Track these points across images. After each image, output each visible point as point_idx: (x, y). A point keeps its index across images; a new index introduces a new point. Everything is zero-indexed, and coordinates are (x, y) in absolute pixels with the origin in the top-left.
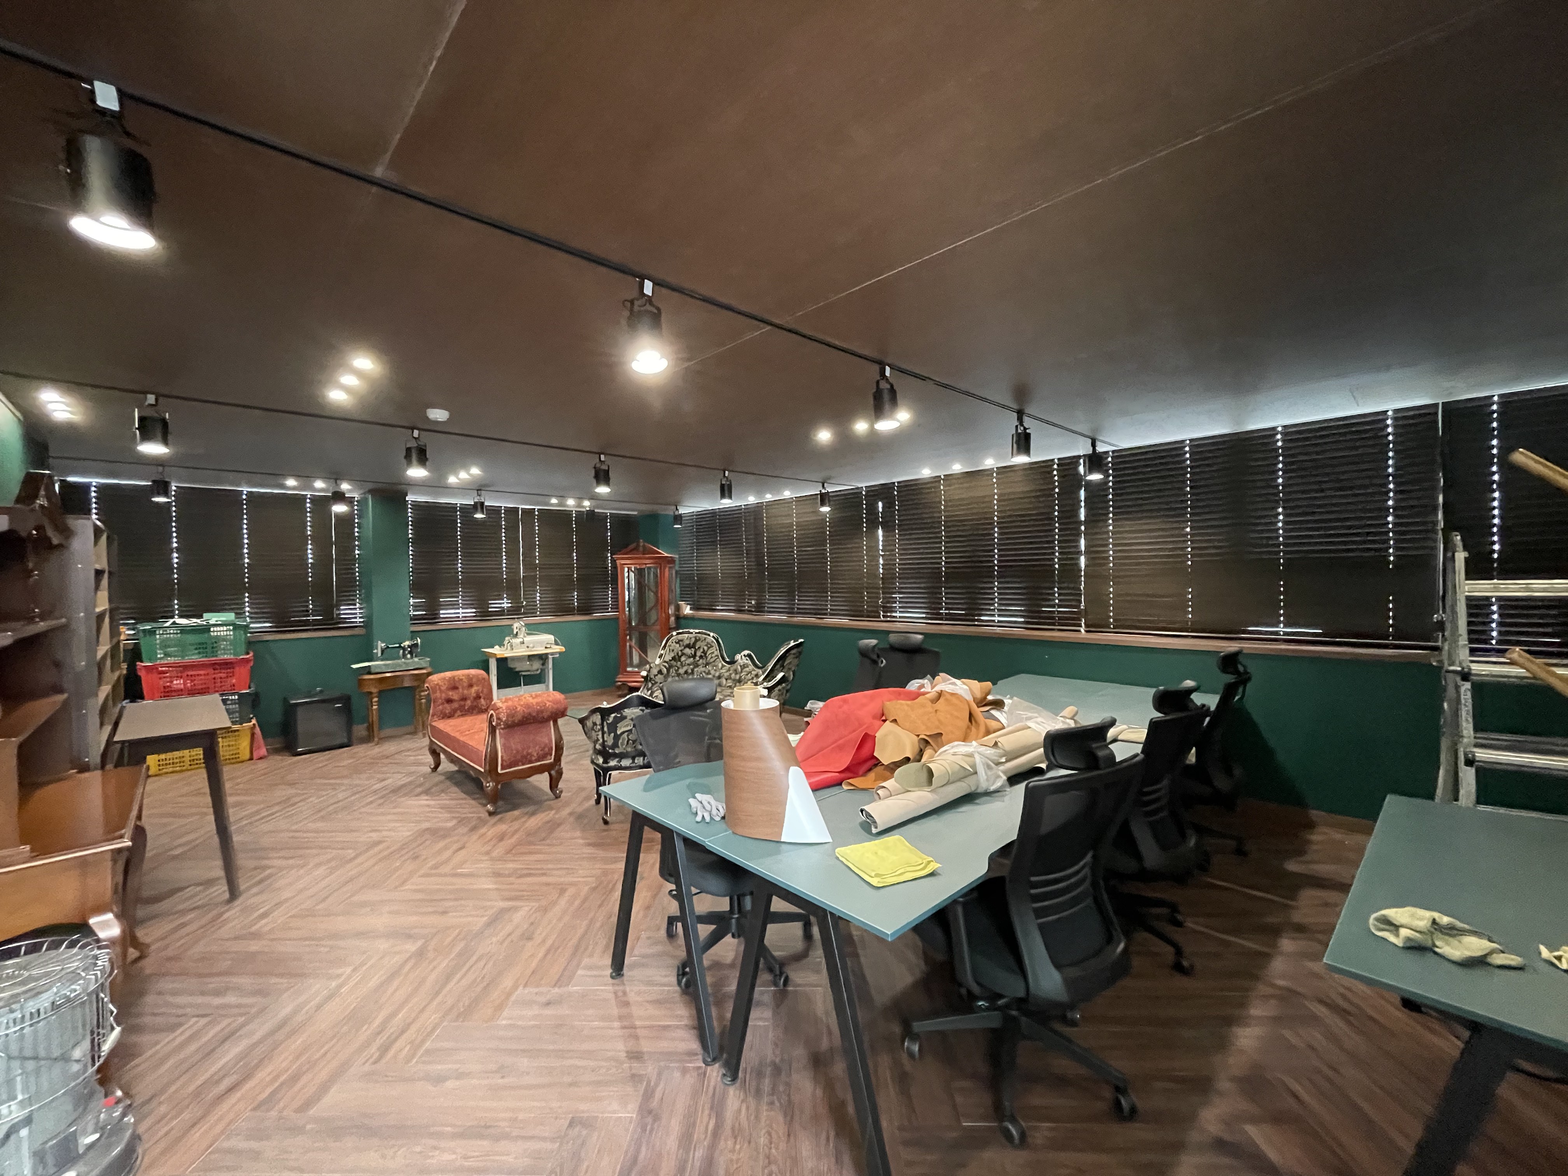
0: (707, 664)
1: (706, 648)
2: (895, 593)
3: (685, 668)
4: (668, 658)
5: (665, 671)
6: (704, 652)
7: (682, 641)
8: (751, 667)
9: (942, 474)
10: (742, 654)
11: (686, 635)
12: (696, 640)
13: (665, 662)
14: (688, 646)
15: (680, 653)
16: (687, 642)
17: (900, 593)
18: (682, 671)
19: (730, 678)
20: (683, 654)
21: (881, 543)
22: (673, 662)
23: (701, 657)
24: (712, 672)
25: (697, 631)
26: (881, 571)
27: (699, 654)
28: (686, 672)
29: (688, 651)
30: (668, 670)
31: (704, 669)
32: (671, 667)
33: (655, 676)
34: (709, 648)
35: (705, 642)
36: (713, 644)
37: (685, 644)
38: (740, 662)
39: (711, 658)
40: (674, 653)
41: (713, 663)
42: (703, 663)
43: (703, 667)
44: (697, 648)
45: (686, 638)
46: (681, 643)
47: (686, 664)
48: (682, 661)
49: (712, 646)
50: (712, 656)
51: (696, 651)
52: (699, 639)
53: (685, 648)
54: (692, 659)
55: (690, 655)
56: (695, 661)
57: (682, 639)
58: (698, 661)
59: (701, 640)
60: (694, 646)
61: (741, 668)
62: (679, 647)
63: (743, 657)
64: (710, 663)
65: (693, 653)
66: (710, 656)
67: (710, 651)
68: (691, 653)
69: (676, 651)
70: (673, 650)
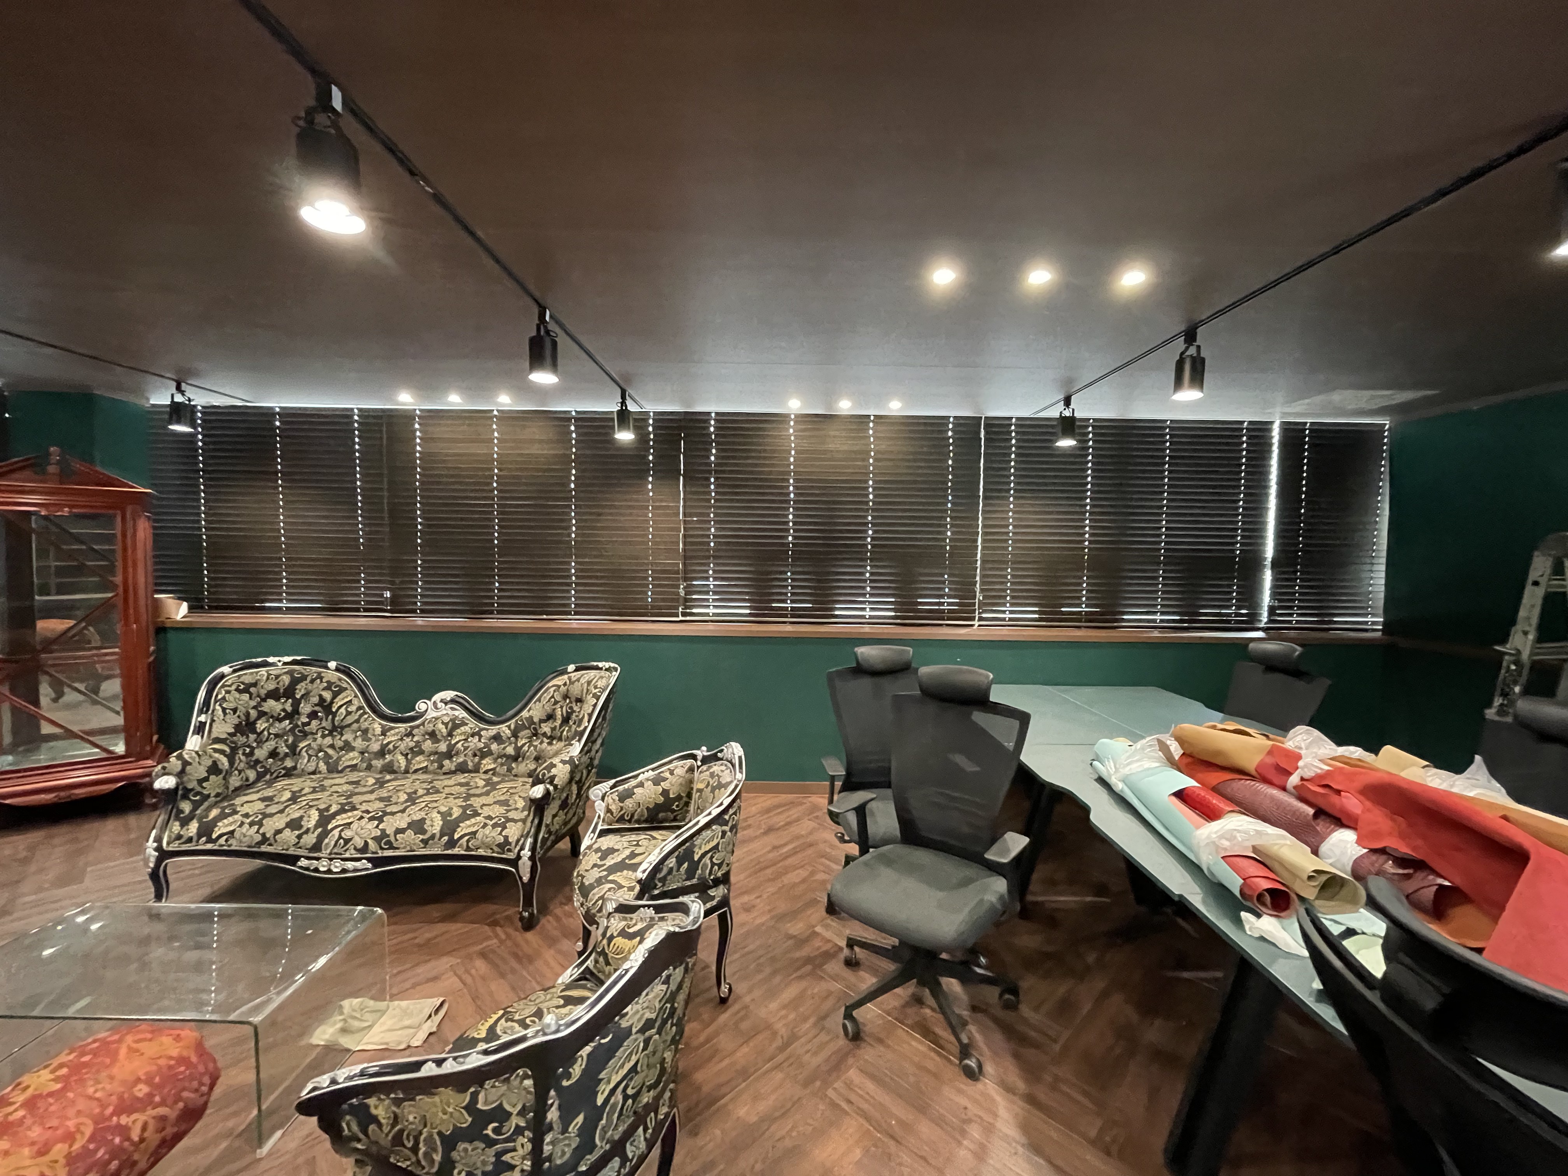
0: (336, 729)
1: (327, 695)
3: (270, 745)
4: (223, 728)
5: (224, 762)
6: (326, 707)
8: (472, 724)
10: (437, 697)
11: (267, 671)
12: (295, 682)
13: (217, 740)
14: (274, 695)
15: (253, 713)
16: (271, 686)
18: (261, 753)
19: (422, 752)
20: (262, 714)
22: (241, 739)
23: (313, 715)
24: (359, 744)
25: (287, 659)
27: (305, 708)
28: (273, 754)
29: (271, 705)
30: (231, 759)
31: (328, 740)
32: (234, 750)
33: (201, 782)
34: (335, 695)
35: (321, 682)
36: (345, 685)
37: (263, 692)
38: (435, 714)
39: (349, 713)
40: (239, 717)
41: (355, 726)
42: (324, 728)
43: (324, 736)
44: (298, 696)
45: (265, 678)
46: (252, 690)
47: (272, 736)
48: (258, 731)
49: (342, 690)
50: (349, 709)
51: (296, 704)
52: (304, 678)
53: (264, 700)
54: (287, 722)
55: (280, 714)
56: (297, 726)
57: (254, 681)
58: (308, 724)
59: (309, 679)
60: (289, 692)
61: (446, 728)
62: (251, 698)
63: (440, 705)
64: (349, 725)
65: (289, 709)
66: (343, 710)
67: (339, 701)
68: (284, 710)
69: (241, 711)
70: (235, 710)
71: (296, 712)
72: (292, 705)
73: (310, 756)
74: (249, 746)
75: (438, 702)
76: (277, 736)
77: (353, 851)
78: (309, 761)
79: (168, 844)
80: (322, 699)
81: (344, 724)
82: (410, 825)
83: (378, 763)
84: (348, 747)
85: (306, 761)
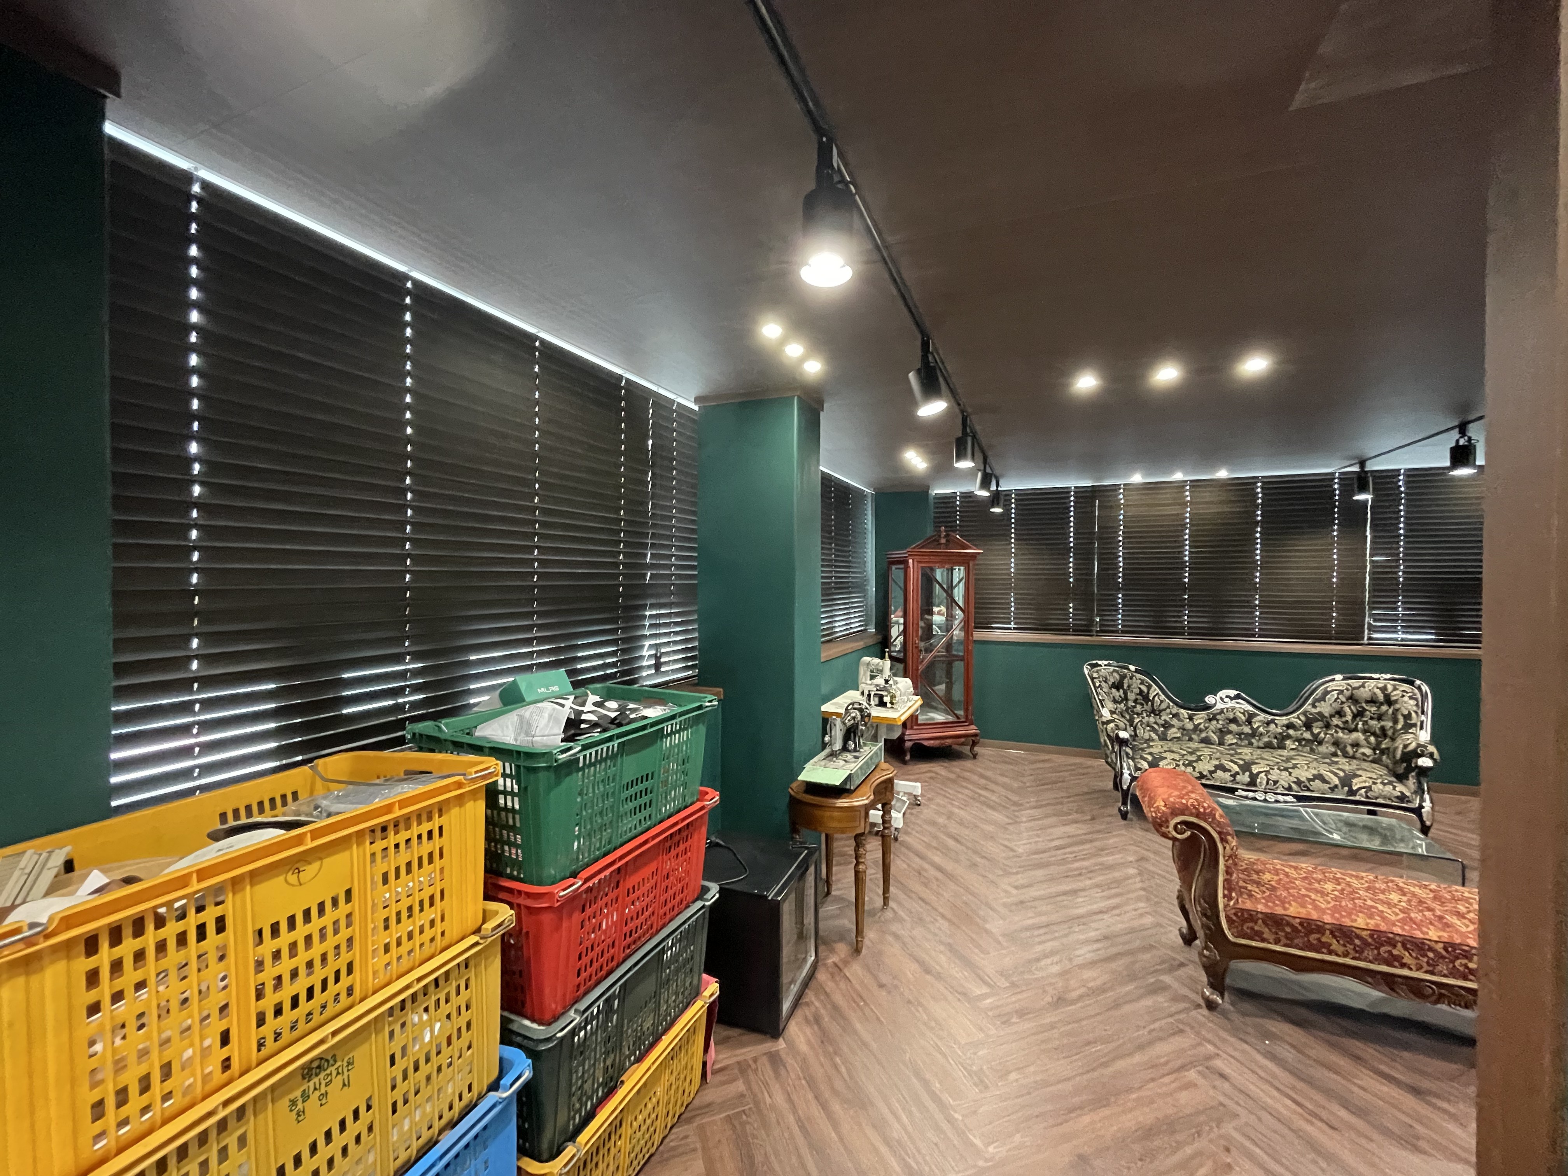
1: (1144, 688)
27: (1131, 696)
38: (1223, 706)
49: (1150, 685)
51: (1125, 693)
55: (1119, 699)
64: (1164, 710)
67: (1152, 693)
71: (1126, 699)
73: (1144, 729)
75: (1224, 697)
80: (1141, 691)
81: (1161, 709)
83: (1196, 737)
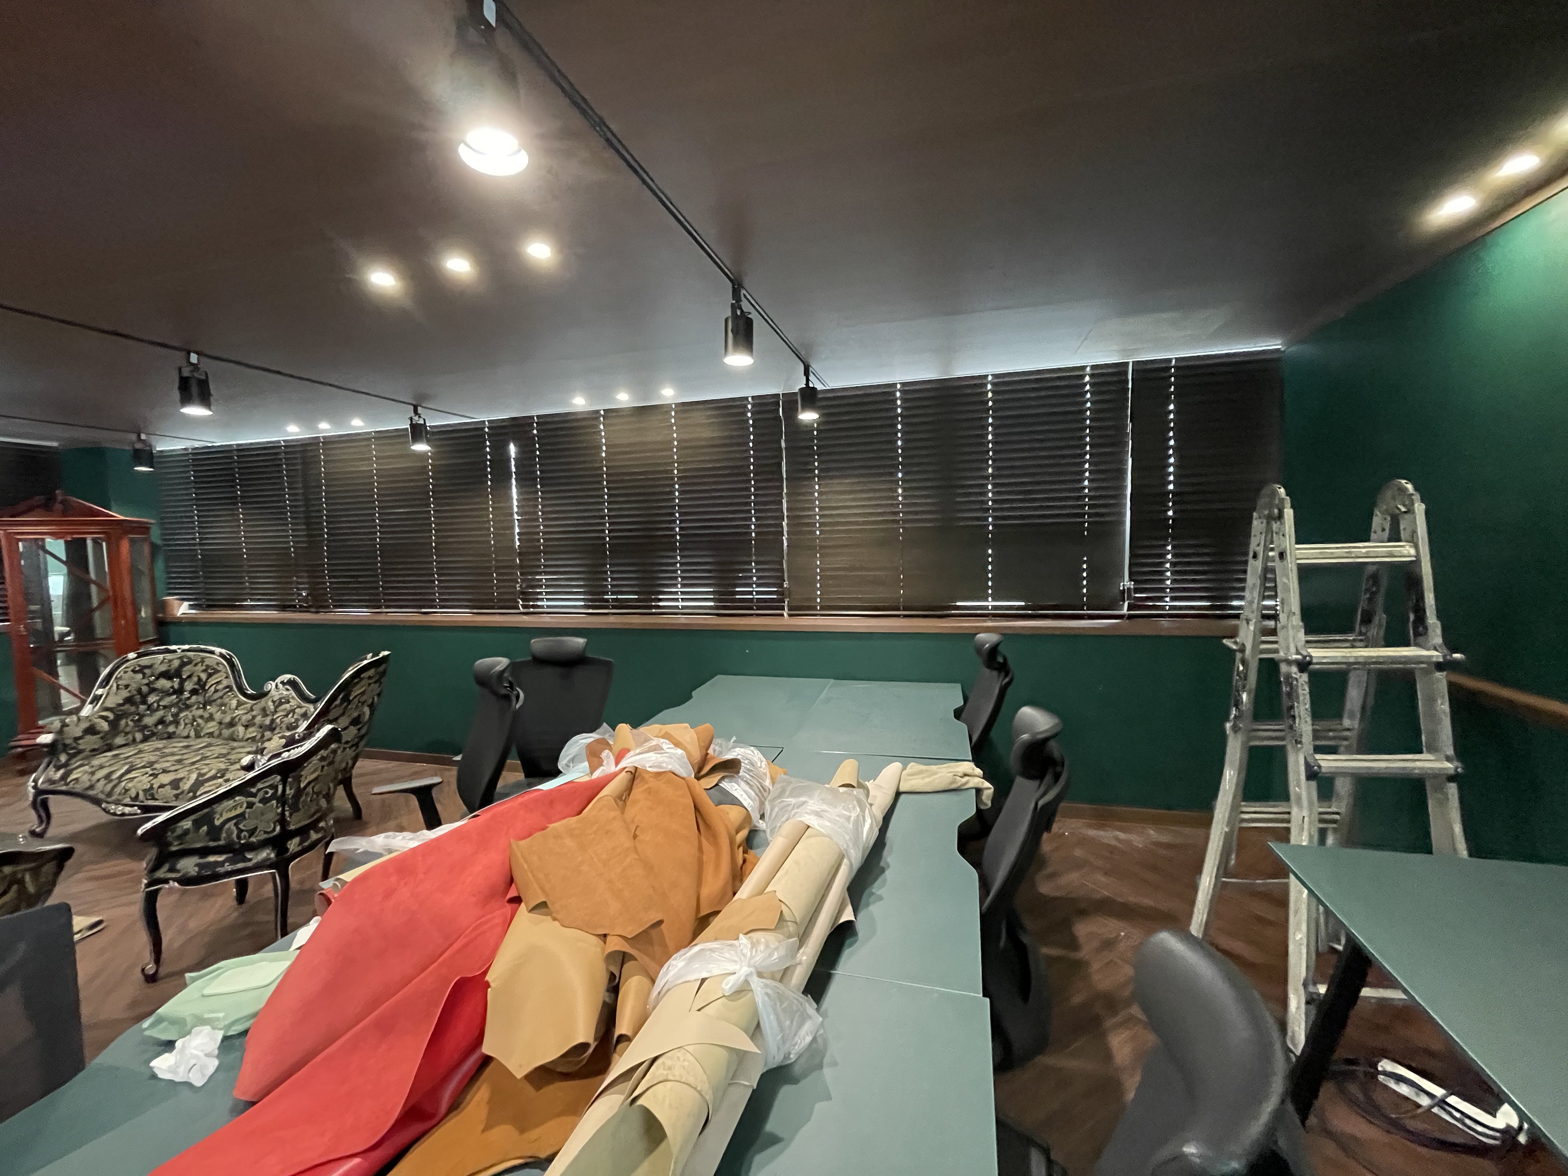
0: (209, 702)
1: (204, 676)
2: (540, 573)
3: (160, 714)
4: (114, 701)
6: (202, 684)
7: (150, 667)
8: (295, 701)
9: (601, 407)
10: (279, 680)
11: (161, 657)
12: (183, 664)
14: (166, 675)
15: (144, 690)
16: (163, 668)
17: (546, 573)
18: (149, 721)
19: (254, 724)
20: (152, 690)
21: (515, 503)
23: (194, 692)
24: (218, 716)
25: (186, 647)
26: (518, 543)
28: (161, 721)
29: (163, 683)
30: (114, 723)
31: (200, 712)
34: (210, 675)
35: (202, 665)
36: (220, 668)
37: (157, 672)
38: (274, 694)
39: (216, 691)
40: (130, 691)
41: (219, 701)
42: (199, 702)
43: (198, 708)
44: (184, 677)
45: (159, 662)
46: (147, 671)
47: (161, 707)
48: (149, 703)
49: (217, 671)
50: (217, 688)
51: (182, 682)
52: (190, 662)
53: (157, 679)
54: (175, 697)
55: (169, 690)
56: (181, 700)
57: (149, 664)
58: (189, 698)
59: (194, 662)
60: (178, 673)
61: (274, 705)
62: (144, 678)
63: (280, 686)
64: (214, 701)
65: (176, 686)
66: (213, 689)
67: (212, 681)
68: (172, 687)
69: (134, 686)
70: (127, 686)
71: (179, 691)
72: (179, 684)
73: (186, 724)
74: (138, 714)
75: (279, 684)
76: (165, 707)
77: (128, 799)
78: (184, 728)
79: (43, 783)
80: (200, 679)
81: (212, 699)
82: (171, 783)
83: (226, 732)
84: (211, 718)
85: (182, 727)
